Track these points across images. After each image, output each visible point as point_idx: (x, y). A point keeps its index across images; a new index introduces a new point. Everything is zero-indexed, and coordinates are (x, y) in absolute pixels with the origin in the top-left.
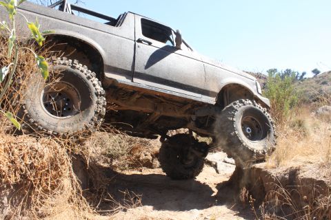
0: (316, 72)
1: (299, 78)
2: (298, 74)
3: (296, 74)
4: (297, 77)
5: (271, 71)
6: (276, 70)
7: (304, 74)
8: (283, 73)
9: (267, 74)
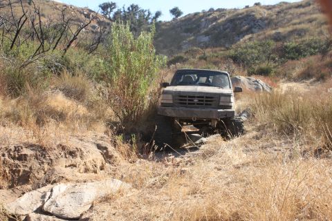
0: (175, 12)
1: (150, 21)
2: (149, 14)
3: (146, 13)
4: (147, 19)
5: (105, 7)
6: (114, 4)
7: (158, 14)
8: (126, 10)
9: (100, 11)
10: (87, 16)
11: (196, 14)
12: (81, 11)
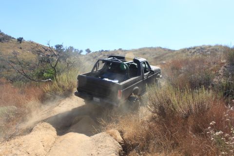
0: (88, 51)
3: (77, 51)
5: (58, 47)
7: (81, 51)
8: (67, 49)
10: (46, 50)
11: (96, 52)
12: (44, 48)
